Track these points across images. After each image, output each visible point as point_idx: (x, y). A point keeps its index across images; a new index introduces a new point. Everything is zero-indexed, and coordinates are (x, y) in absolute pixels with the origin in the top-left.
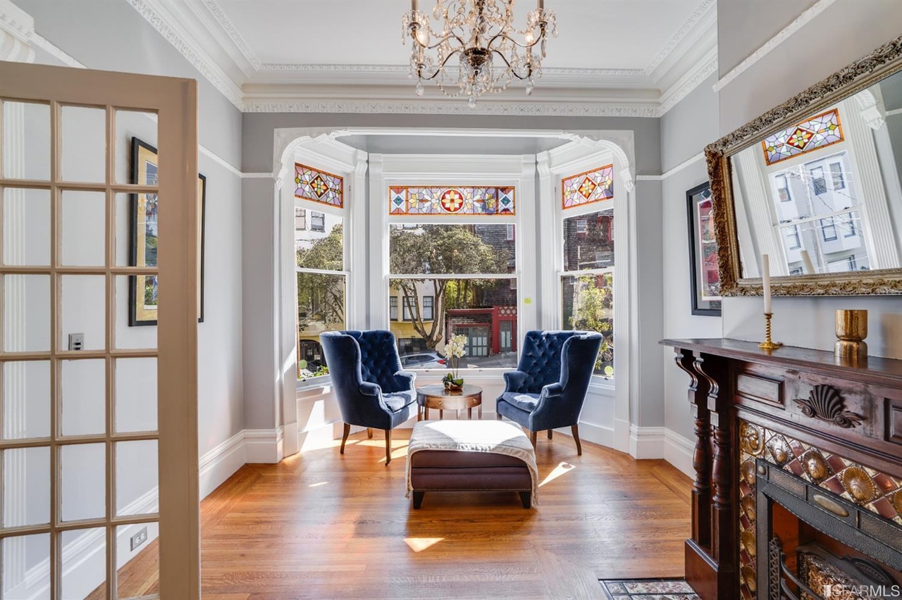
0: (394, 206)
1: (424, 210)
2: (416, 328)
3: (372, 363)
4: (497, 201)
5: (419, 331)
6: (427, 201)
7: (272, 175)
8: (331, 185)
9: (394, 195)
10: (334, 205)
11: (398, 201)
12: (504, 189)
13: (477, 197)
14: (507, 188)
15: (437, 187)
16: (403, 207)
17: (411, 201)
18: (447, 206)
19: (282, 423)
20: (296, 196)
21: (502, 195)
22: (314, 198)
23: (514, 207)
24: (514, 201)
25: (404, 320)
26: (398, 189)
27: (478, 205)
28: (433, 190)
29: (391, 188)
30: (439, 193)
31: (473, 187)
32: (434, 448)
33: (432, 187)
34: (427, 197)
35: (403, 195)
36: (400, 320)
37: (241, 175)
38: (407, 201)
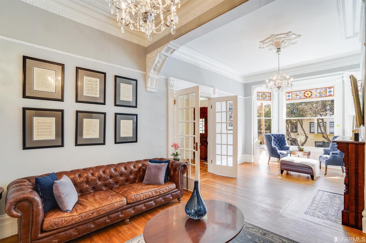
0: (288, 98)
1: (298, 98)
2: (324, 137)
3: (278, 143)
4: (326, 92)
5: (325, 138)
6: (299, 95)
7: (251, 97)
8: (267, 95)
9: (288, 95)
10: (268, 100)
11: (289, 96)
12: (330, 88)
13: (318, 92)
14: (331, 87)
15: (302, 90)
16: (290, 98)
17: (293, 96)
18: (306, 96)
19: (253, 154)
20: (257, 100)
21: (328, 90)
22: (262, 99)
23: (334, 94)
24: (334, 91)
25: (318, 133)
26: (289, 93)
27: (318, 94)
28: (301, 92)
29: (286, 92)
30: (303, 92)
31: (316, 89)
32: (286, 160)
33: (300, 91)
34: (298, 94)
35: (290, 94)
36: (316, 133)
37: (245, 98)
38: (292, 96)
